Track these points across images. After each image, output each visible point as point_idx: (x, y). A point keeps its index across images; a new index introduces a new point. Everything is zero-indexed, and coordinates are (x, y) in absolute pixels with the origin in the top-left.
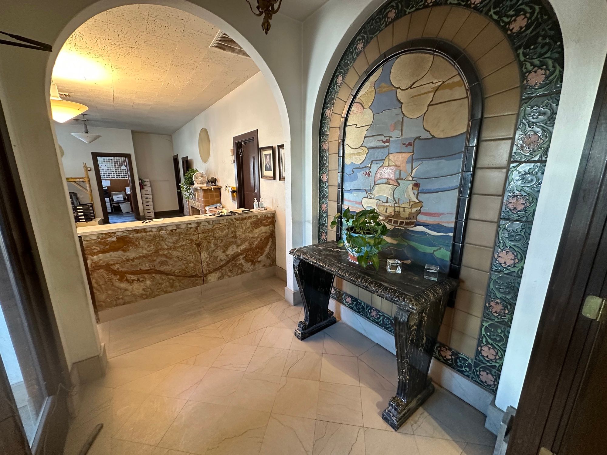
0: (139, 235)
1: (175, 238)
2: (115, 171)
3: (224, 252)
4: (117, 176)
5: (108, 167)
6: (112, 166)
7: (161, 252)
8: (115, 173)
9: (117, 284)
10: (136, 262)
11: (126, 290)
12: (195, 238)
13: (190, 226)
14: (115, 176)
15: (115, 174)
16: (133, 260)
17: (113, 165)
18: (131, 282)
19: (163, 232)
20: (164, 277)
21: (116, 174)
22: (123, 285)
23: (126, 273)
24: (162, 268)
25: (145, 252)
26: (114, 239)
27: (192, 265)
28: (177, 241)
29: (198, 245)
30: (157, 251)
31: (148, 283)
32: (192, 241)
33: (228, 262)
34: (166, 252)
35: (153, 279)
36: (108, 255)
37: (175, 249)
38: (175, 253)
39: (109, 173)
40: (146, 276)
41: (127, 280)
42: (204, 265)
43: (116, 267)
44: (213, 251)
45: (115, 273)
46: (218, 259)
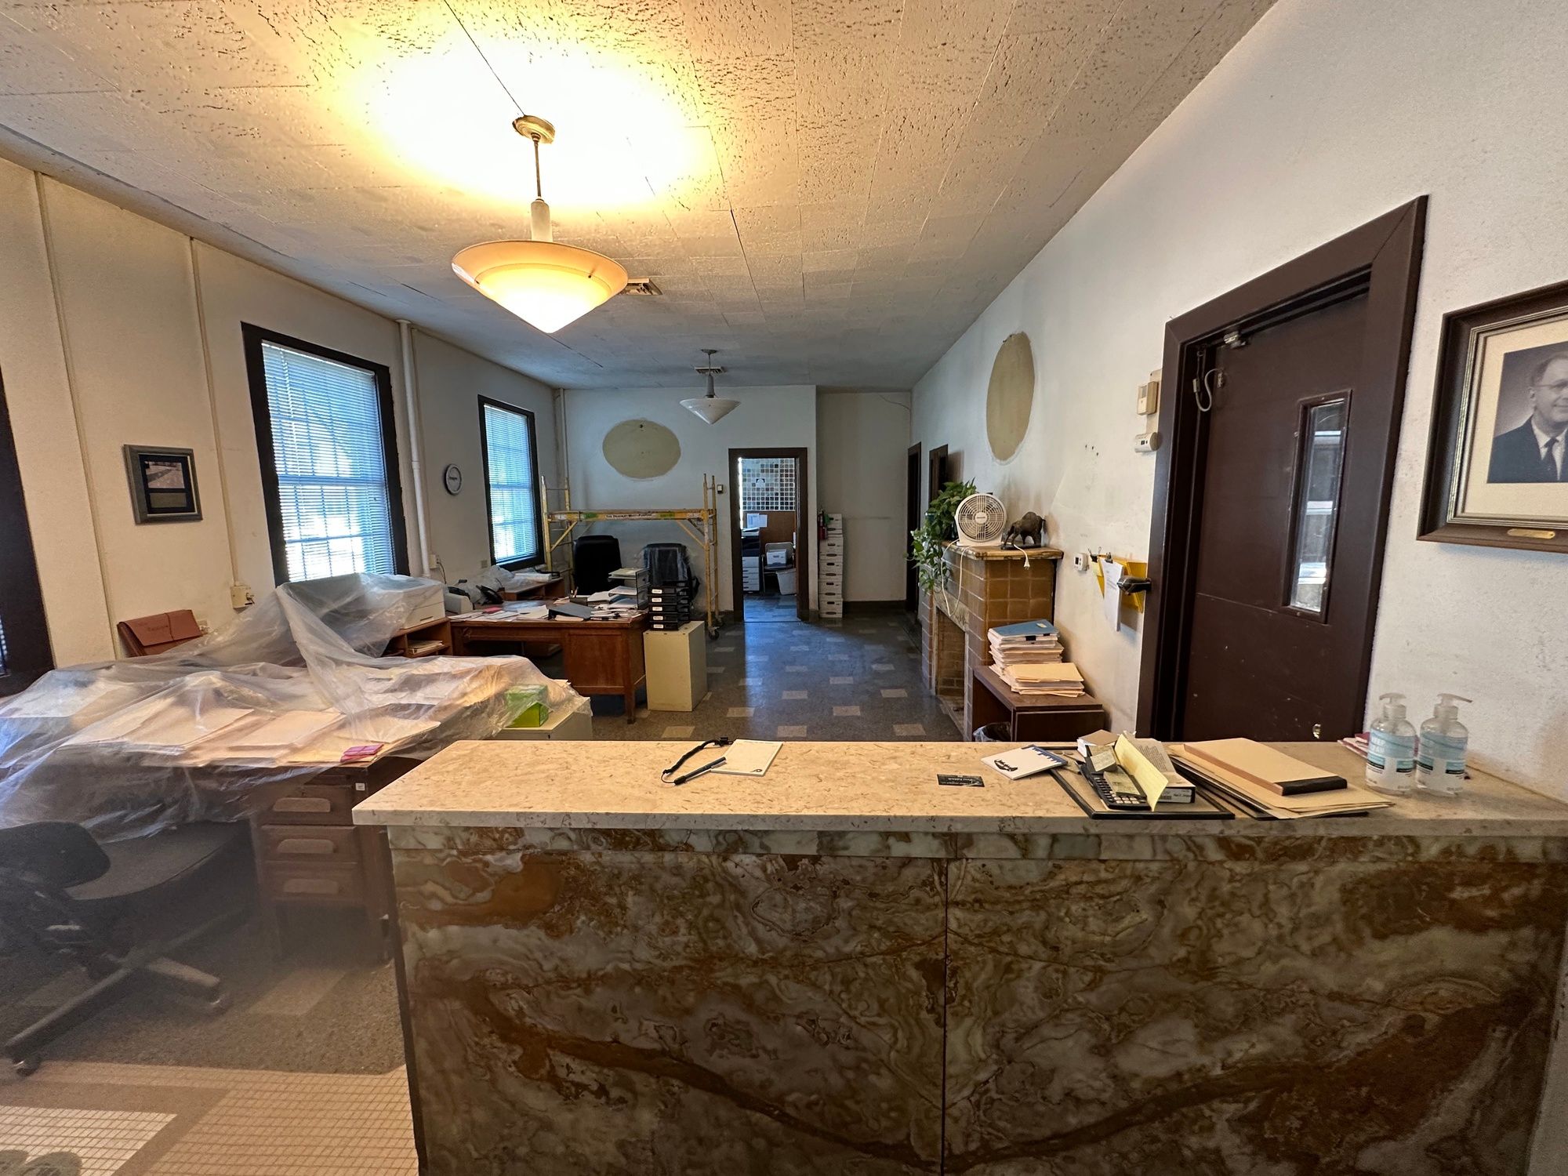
1: (805, 908)
2: (779, 492)
3: (1102, 1050)
4: (782, 503)
5: (767, 485)
6: (776, 480)
7: (724, 974)
8: (779, 496)
11: (547, 1126)
13: (899, 849)
14: (779, 506)
15: (779, 501)
16: (587, 983)
17: (779, 478)
18: (569, 1092)
19: (745, 863)
21: (782, 499)
23: (552, 1041)
26: (514, 862)
27: (884, 1083)
28: (818, 927)
29: (936, 973)
30: (705, 962)
31: (647, 1119)
32: (902, 940)
35: (671, 1111)
36: (483, 935)
37: (800, 968)
38: (796, 995)
39: (767, 499)
40: (639, 1079)
41: (553, 1078)
43: (513, 1003)
45: (508, 1029)
46: (1055, 1090)
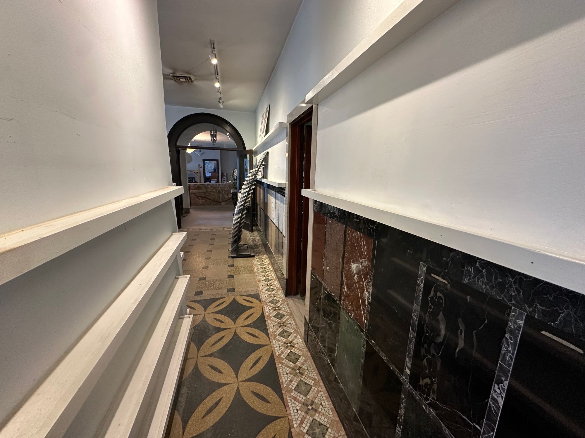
0: (202, 186)
1: (212, 188)
9: (196, 199)
10: (201, 194)
11: (198, 201)
12: (218, 189)
13: (217, 185)
15: (213, 170)
16: (200, 193)
18: (199, 199)
19: (209, 186)
20: (208, 200)
22: (198, 200)
23: (199, 196)
24: (208, 197)
25: (204, 191)
26: (197, 186)
27: (217, 198)
28: (213, 190)
29: (219, 192)
30: (207, 191)
31: (204, 201)
33: (228, 200)
34: (209, 192)
35: (205, 200)
36: (195, 190)
38: (212, 193)
40: (203, 198)
41: (198, 199)
42: (220, 199)
43: (196, 194)
44: (223, 195)
45: (196, 196)
46: (225, 198)
